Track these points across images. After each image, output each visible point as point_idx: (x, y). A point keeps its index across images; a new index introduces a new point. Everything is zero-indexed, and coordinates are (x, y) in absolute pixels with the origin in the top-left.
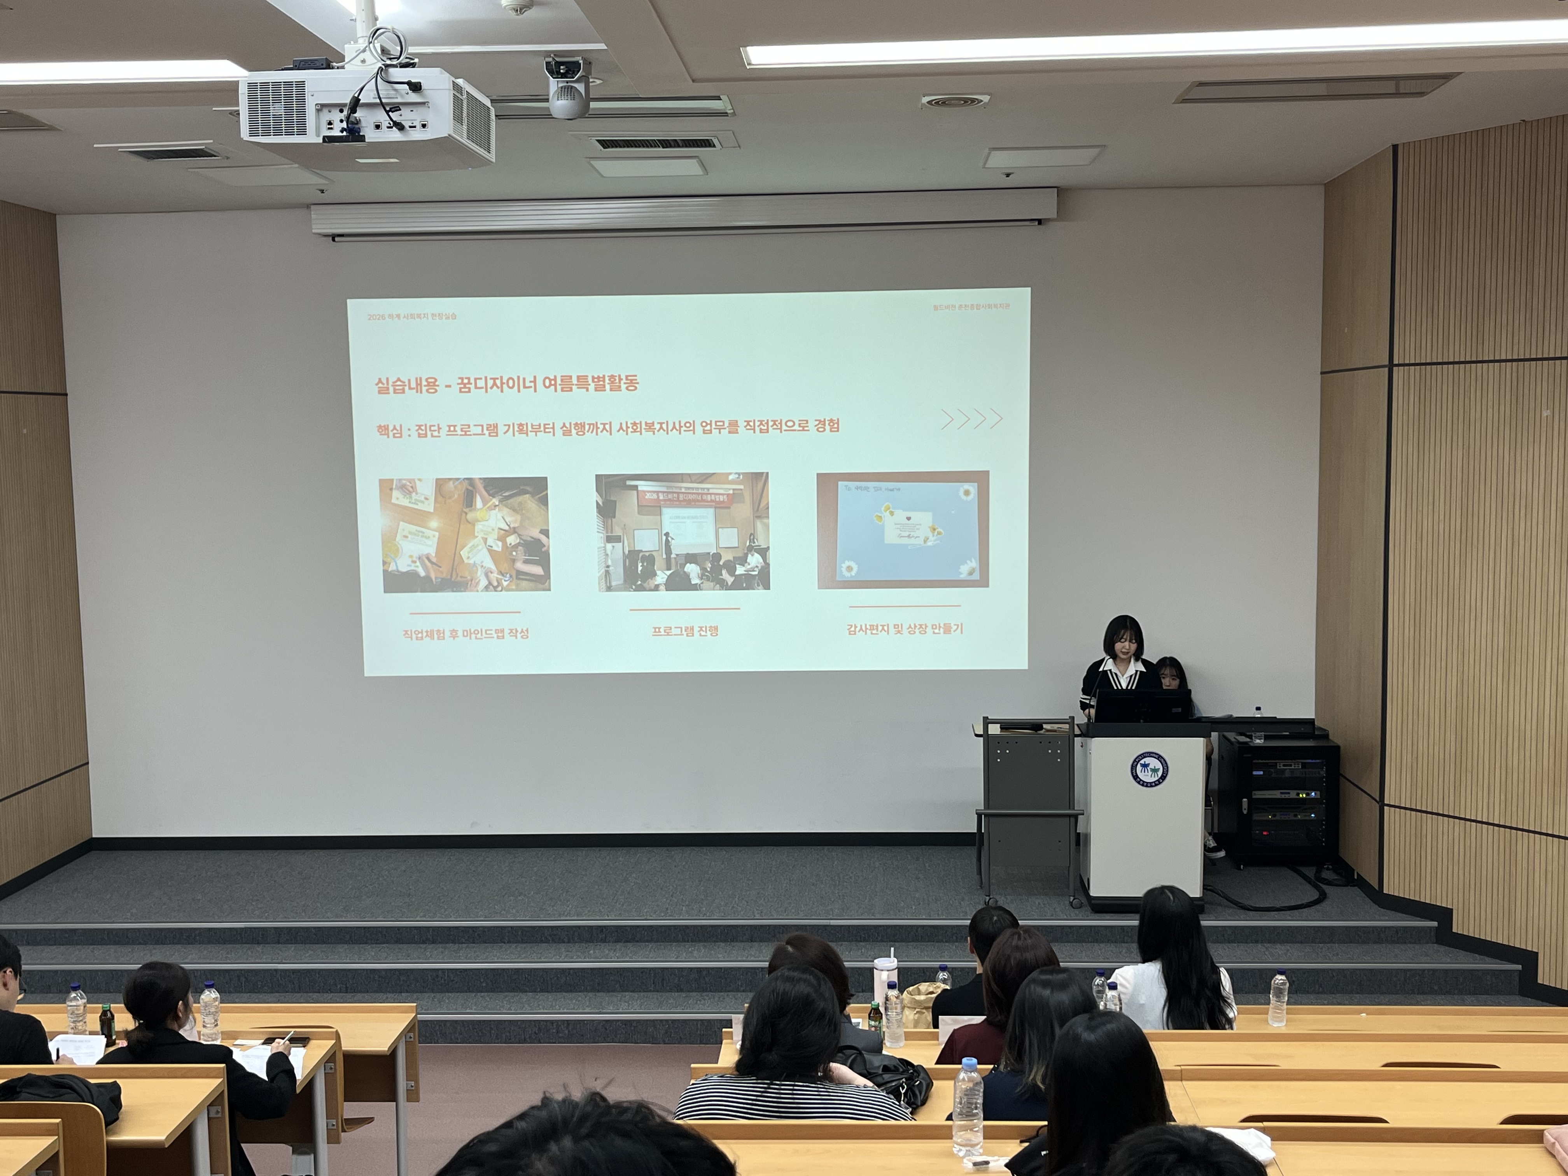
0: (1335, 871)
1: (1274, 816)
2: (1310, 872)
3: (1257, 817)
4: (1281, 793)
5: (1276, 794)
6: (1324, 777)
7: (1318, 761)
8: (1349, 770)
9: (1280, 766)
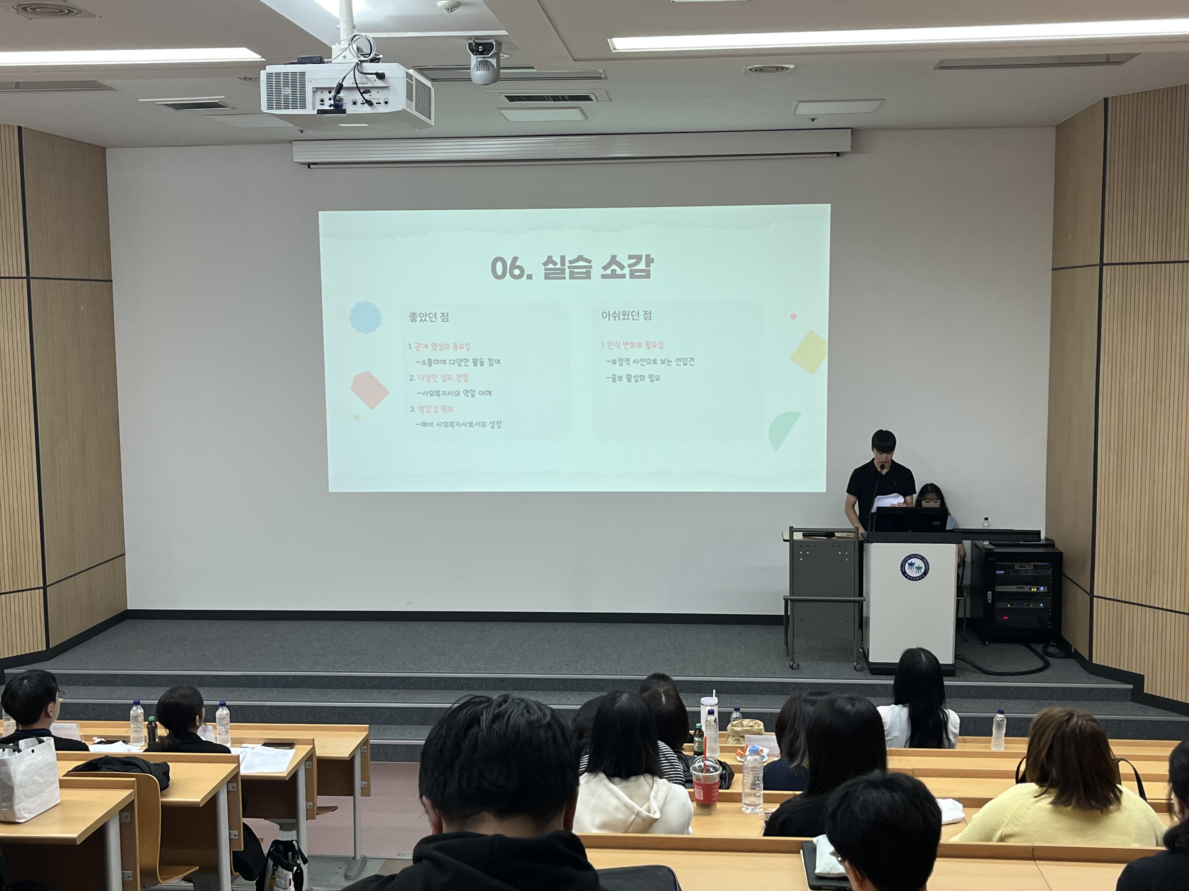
0: (1058, 647)
1: (1012, 605)
2: (1039, 648)
3: (999, 605)
4: (1018, 588)
5: (1013, 589)
6: (1050, 576)
7: (1046, 564)
8: (1069, 571)
9: (1017, 567)
